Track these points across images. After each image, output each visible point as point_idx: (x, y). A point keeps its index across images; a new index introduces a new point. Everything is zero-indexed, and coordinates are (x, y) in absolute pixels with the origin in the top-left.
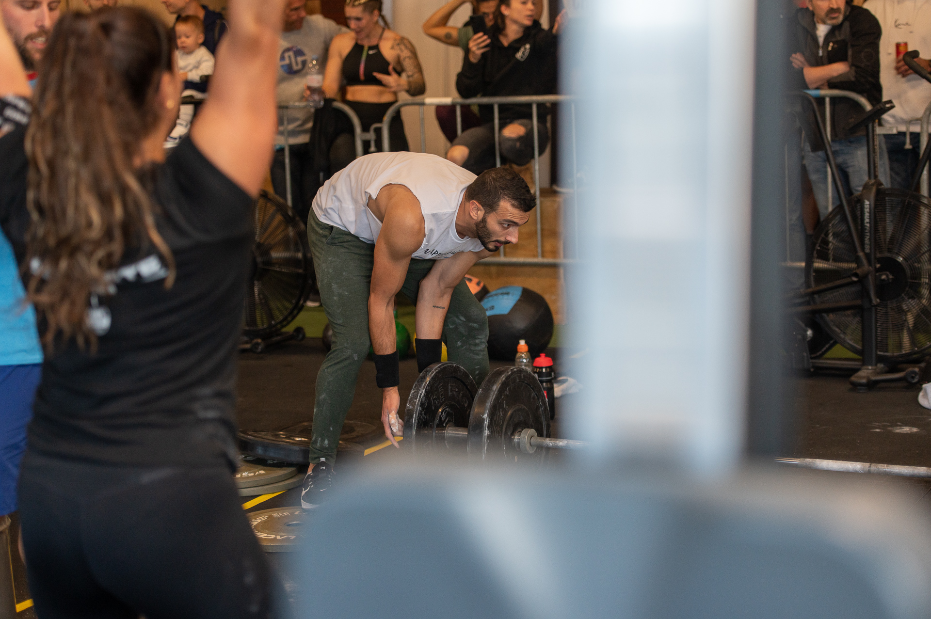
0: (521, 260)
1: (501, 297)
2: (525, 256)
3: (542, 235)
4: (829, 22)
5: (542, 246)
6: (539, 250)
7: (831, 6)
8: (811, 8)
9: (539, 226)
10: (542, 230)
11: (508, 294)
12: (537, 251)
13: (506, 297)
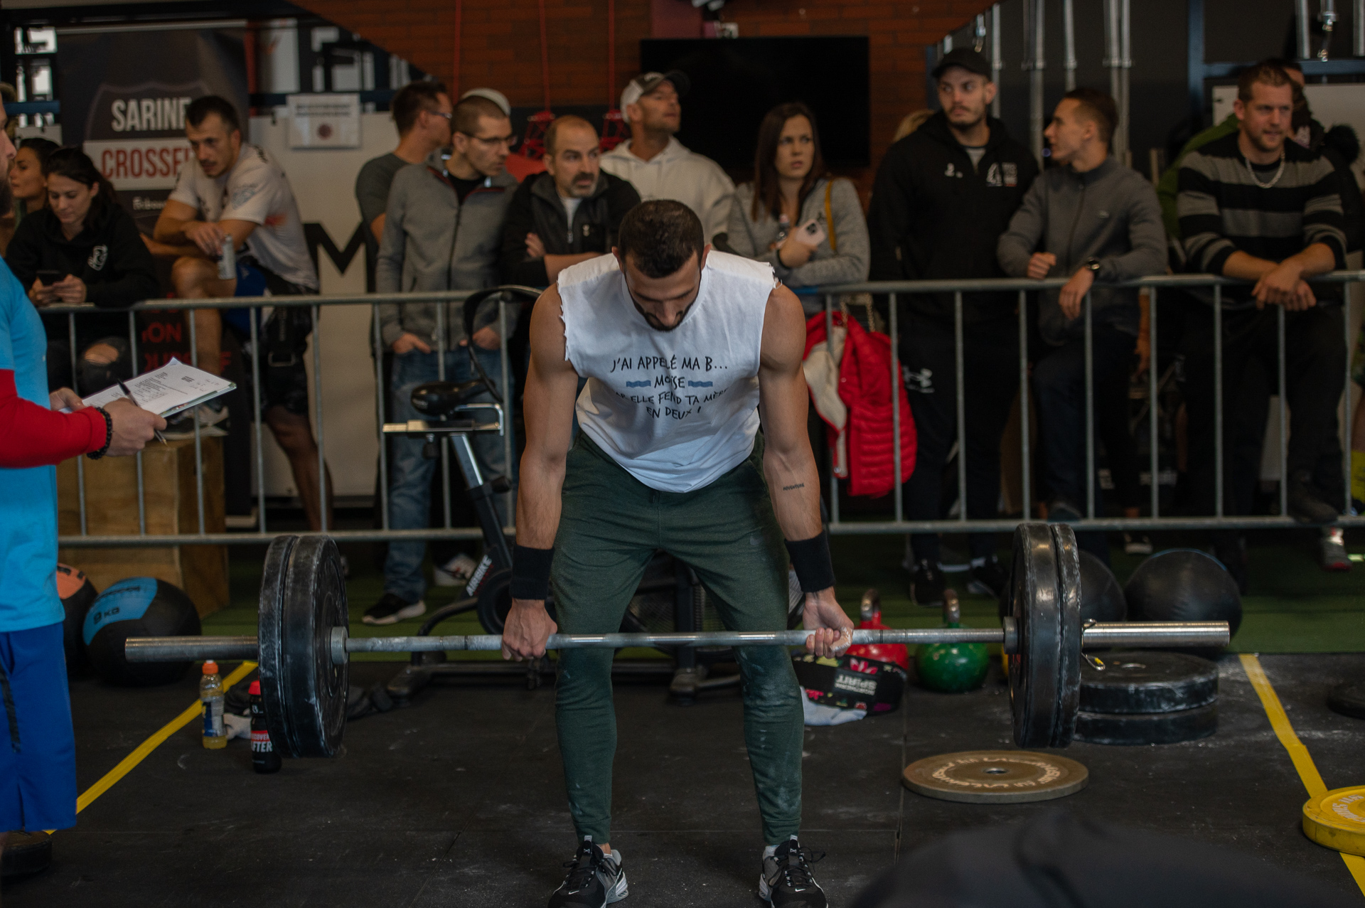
0: (115, 538)
1: (127, 594)
2: (119, 533)
3: (145, 502)
4: (577, 192)
5: (146, 518)
6: (142, 524)
7: (582, 169)
8: (552, 172)
9: (141, 489)
10: (145, 494)
11: (138, 589)
12: (139, 525)
13: (134, 593)
